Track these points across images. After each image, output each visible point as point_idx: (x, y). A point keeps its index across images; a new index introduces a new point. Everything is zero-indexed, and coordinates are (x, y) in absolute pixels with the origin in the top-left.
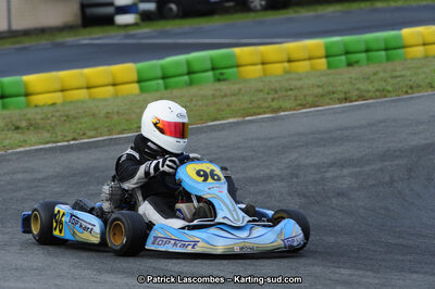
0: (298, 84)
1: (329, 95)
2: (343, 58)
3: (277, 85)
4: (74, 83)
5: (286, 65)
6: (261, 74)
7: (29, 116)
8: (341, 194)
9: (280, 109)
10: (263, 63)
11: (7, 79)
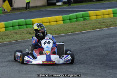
0: (106, 21)
1: (114, 24)
3: (100, 21)
4: (46, 21)
5: (102, 16)
6: (96, 18)
7: (33, 30)
9: (101, 28)
10: (96, 16)
11: (27, 20)
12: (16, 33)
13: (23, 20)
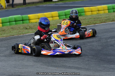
0: (101, 17)
1: (108, 20)
2: (112, 10)
3: (95, 17)
5: (97, 12)
6: (91, 14)
7: (29, 25)
8: (112, 45)
9: (96, 23)
10: (91, 11)
11: (24, 16)
12: (12, 28)
13: (20, 16)
